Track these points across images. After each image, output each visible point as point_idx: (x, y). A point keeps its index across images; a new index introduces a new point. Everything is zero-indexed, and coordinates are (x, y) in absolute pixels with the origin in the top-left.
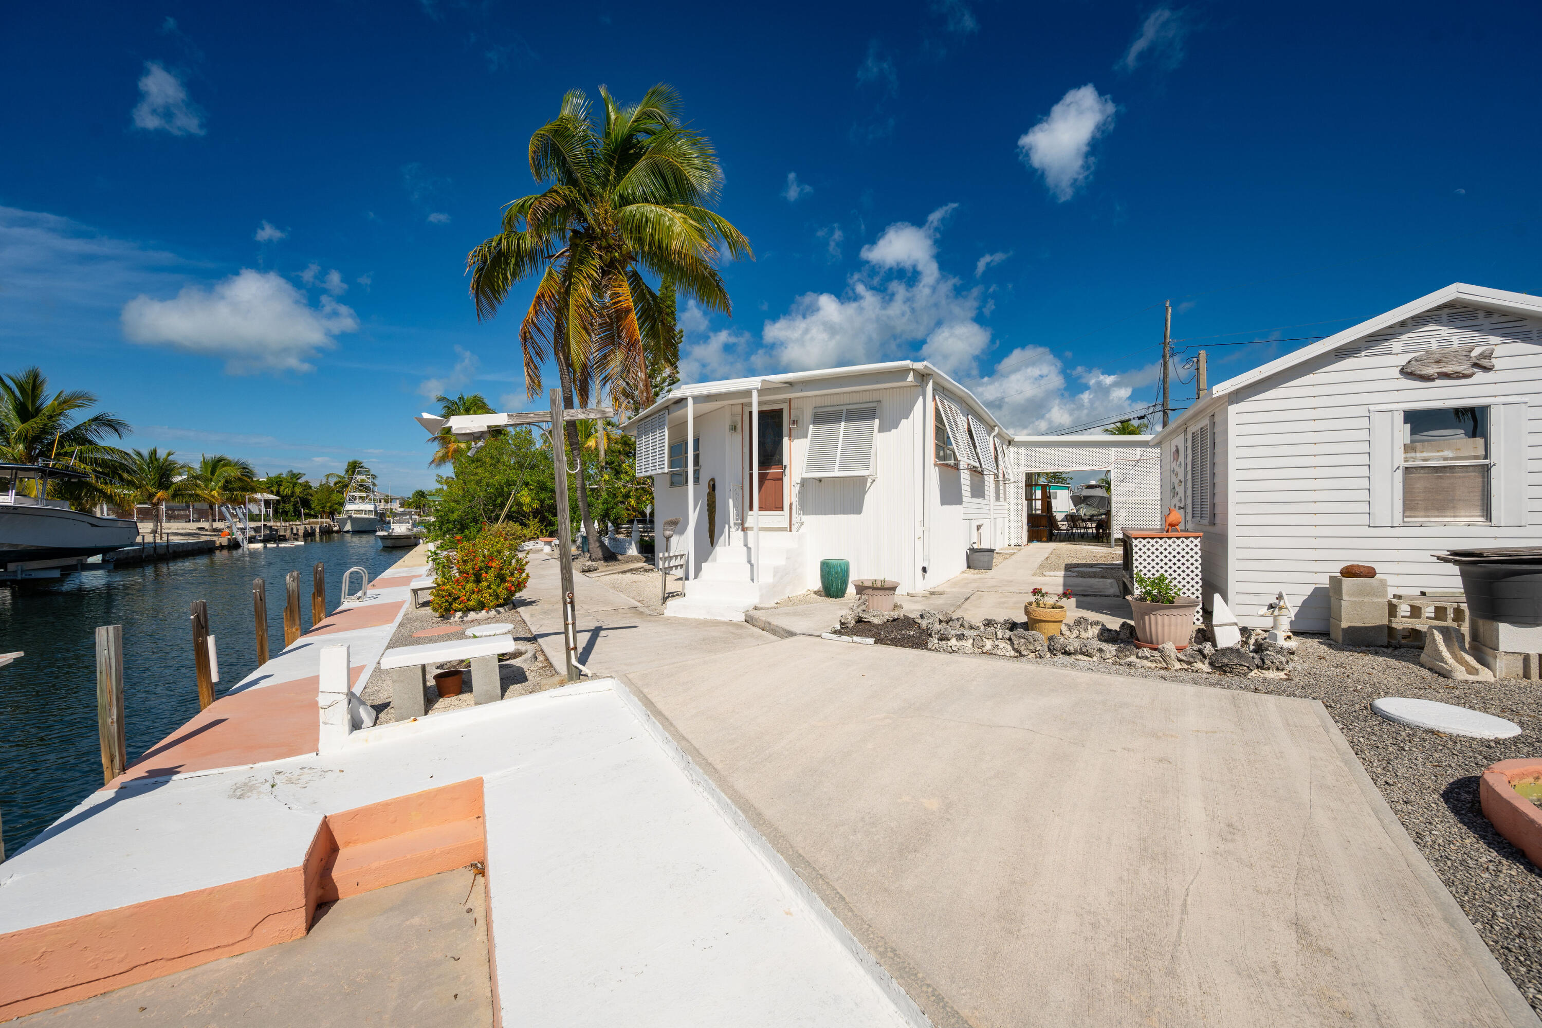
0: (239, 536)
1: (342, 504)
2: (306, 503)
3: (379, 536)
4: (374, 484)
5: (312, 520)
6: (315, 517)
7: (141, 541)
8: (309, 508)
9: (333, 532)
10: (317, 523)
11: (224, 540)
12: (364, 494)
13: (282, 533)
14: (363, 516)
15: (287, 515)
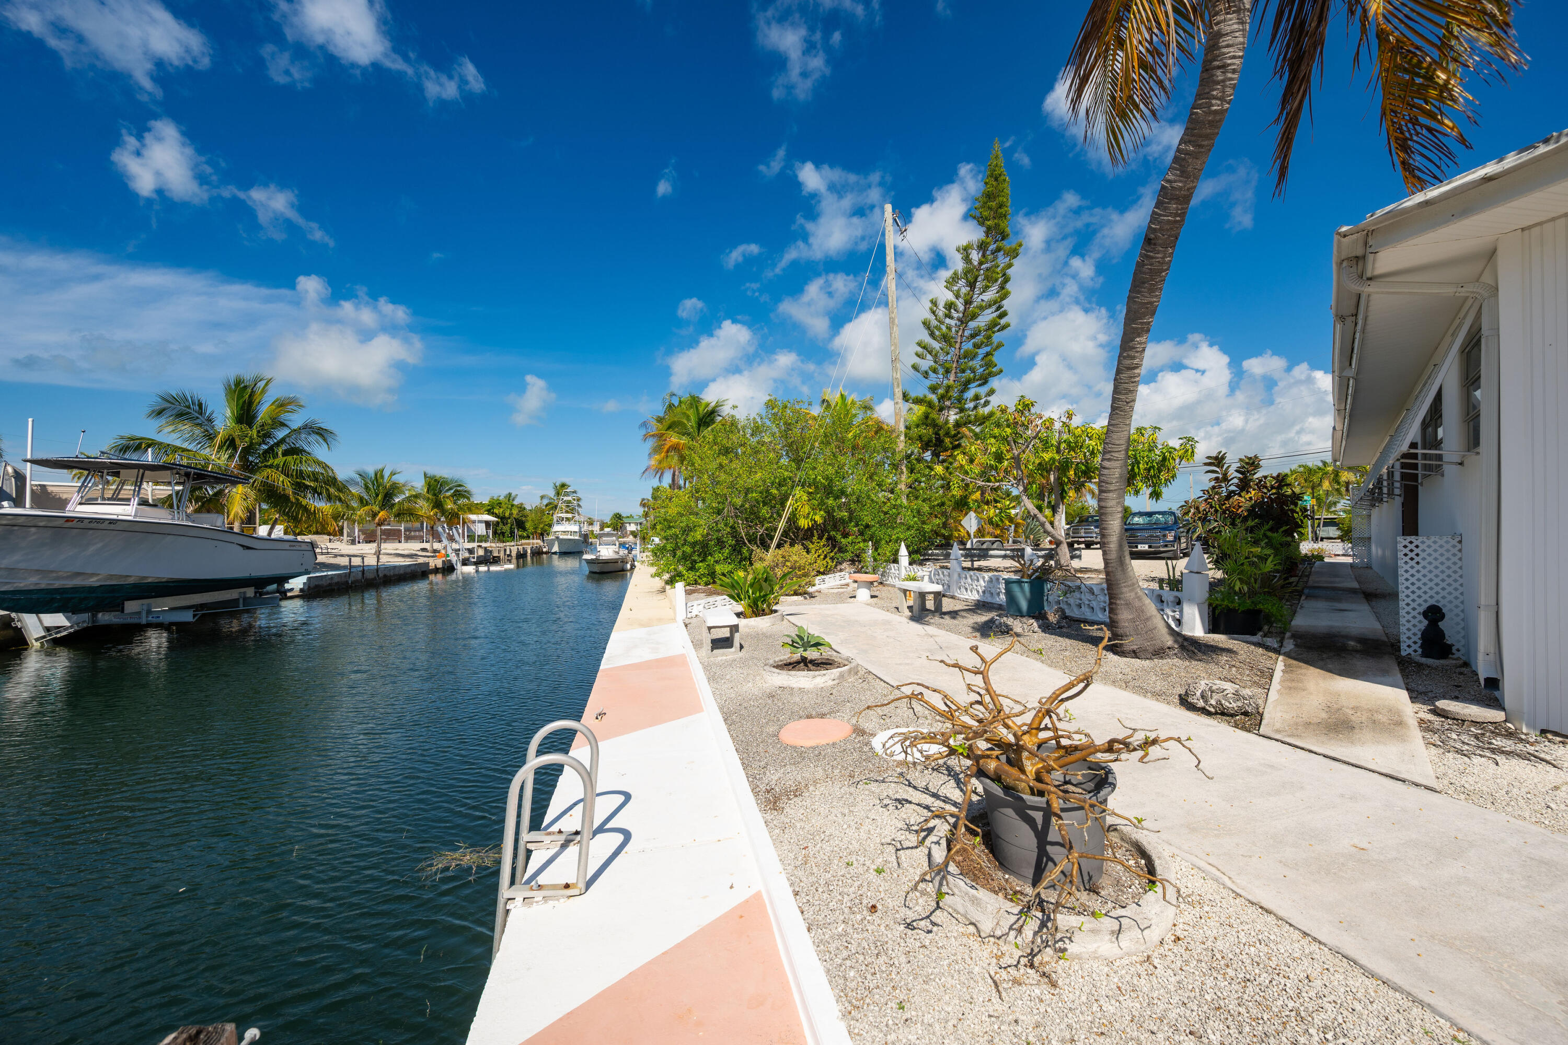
0: (453, 558)
1: (550, 526)
2: (521, 524)
3: (586, 560)
4: (579, 506)
5: (524, 541)
6: (528, 537)
7: (348, 564)
8: (524, 529)
9: (543, 553)
10: (529, 544)
11: (438, 562)
12: (570, 516)
13: (496, 554)
14: (569, 537)
15: (504, 536)
